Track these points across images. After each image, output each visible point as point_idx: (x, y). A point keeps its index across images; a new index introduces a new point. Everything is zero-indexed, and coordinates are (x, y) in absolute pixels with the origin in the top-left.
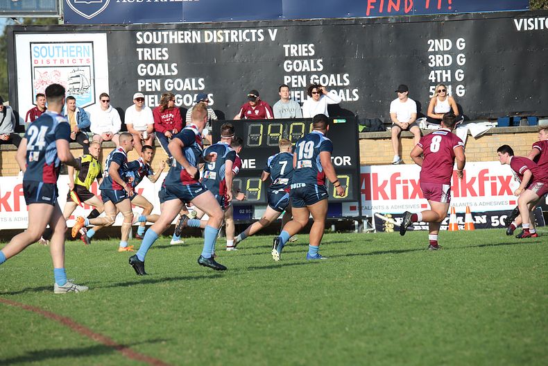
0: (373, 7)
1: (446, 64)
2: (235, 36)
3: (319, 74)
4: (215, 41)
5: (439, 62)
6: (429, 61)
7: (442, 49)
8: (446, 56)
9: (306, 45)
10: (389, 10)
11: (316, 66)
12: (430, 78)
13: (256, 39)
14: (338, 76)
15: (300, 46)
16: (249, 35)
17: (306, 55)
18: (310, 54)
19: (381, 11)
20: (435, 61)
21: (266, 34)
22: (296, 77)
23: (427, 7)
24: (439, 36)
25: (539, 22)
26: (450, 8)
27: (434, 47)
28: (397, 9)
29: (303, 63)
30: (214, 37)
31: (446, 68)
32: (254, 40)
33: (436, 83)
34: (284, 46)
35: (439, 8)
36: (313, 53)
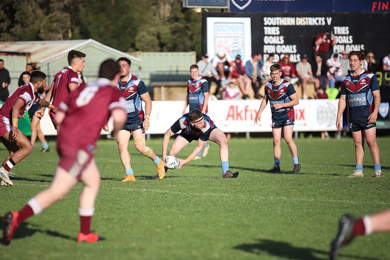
2: (312, 21)
4: (302, 24)
10: (383, 9)
16: (318, 21)
19: (379, 9)
21: (326, 21)
28: (387, 8)
29: (343, 38)
30: (301, 21)
32: (320, 24)
36: (348, 33)
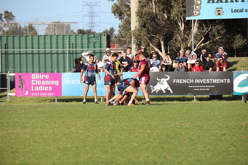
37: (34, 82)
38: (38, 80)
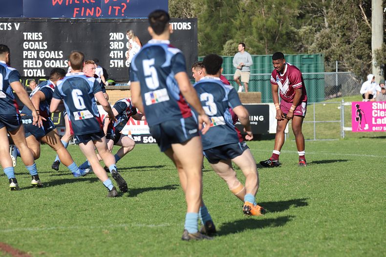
0: (77, 12)
1: (120, 48)
3: (45, 51)
5: (116, 47)
6: (110, 45)
7: (118, 39)
8: (120, 43)
9: (37, 33)
10: (87, 15)
11: (43, 46)
12: (110, 55)
13: (7, 29)
14: (56, 52)
15: (33, 33)
16: (2, 26)
17: (37, 39)
18: (40, 39)
20: (114, 46)
21: (13, 26)
22: (31, 52)
23: (109, 14)
24: (116, 31)
25: (174, 25)
26: (123, 15)
27: (113, 37)
28: (92, 14)
29: (35, 44)
31: (120, 50)
32: (5, 29)
33: (114, 59)
34: (24, 33)
35: (116, 14)
36: (41, 38)
37: (375, 113)
38: (381, 110)
